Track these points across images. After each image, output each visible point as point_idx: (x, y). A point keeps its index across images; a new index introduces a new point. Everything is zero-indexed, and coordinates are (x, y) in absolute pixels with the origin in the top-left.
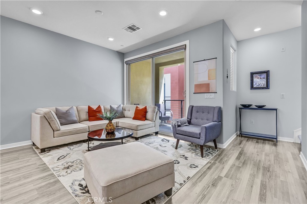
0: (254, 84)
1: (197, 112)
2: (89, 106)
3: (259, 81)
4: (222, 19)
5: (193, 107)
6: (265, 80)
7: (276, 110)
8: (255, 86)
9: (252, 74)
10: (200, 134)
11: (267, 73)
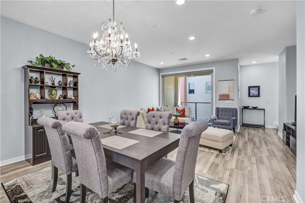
0: (251, 94)
1: (222, 111)
2: (148, 108)
3: (254, 92)
4: (237, 58)
5: (218, 108)
6: (257, 91)
7: (264, 110)
8: (251, 95)
9: (249, 87)
10: (230, 123)
11: (259, 87)
